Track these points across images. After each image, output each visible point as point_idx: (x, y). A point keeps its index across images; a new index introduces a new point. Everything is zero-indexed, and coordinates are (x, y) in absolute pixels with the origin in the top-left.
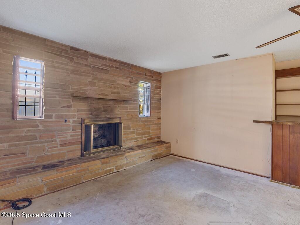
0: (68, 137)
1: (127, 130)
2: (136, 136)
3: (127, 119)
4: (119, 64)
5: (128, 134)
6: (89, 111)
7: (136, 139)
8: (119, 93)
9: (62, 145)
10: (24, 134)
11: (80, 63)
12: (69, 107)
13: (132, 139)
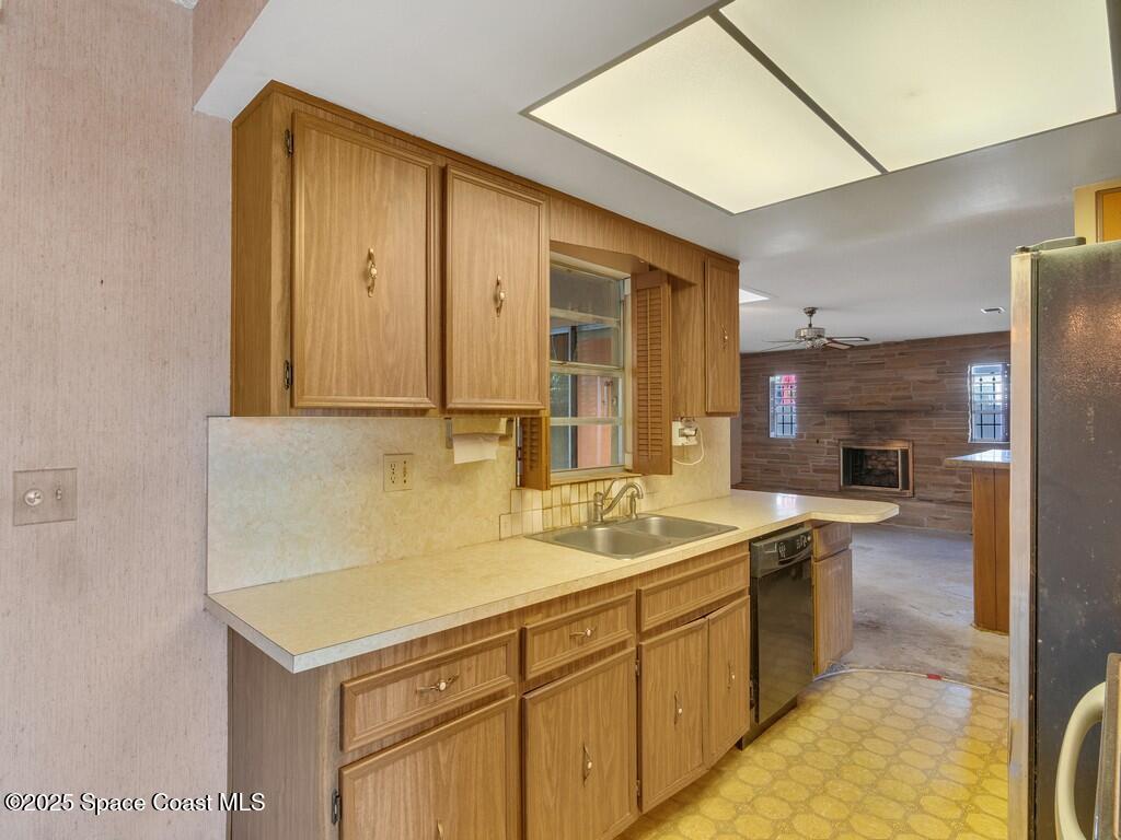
0: (822, 462)
1: (931, 466)
2: (959, 482)
3: (929, 445)
4: (906, 347)
5: (935, 473)
6: (852, 428)
7: (959, 486)
8: (910, 398)
9: (815, 471)
10: (777, 453)
11: (835, 366)
12: (823, 424)
13: (946, 485)
